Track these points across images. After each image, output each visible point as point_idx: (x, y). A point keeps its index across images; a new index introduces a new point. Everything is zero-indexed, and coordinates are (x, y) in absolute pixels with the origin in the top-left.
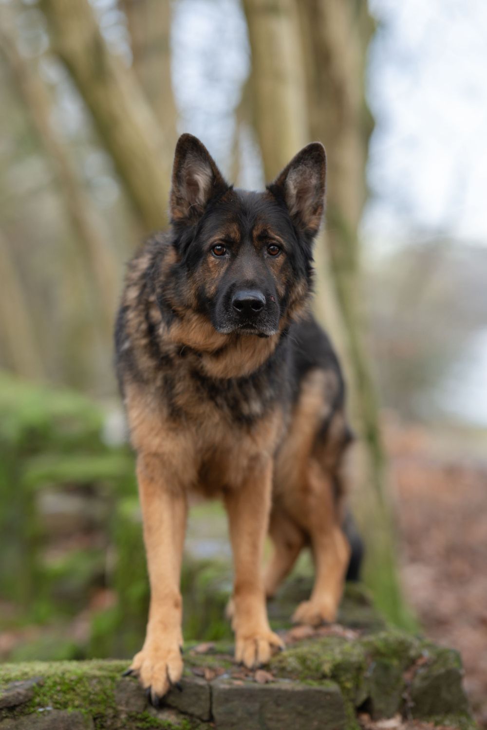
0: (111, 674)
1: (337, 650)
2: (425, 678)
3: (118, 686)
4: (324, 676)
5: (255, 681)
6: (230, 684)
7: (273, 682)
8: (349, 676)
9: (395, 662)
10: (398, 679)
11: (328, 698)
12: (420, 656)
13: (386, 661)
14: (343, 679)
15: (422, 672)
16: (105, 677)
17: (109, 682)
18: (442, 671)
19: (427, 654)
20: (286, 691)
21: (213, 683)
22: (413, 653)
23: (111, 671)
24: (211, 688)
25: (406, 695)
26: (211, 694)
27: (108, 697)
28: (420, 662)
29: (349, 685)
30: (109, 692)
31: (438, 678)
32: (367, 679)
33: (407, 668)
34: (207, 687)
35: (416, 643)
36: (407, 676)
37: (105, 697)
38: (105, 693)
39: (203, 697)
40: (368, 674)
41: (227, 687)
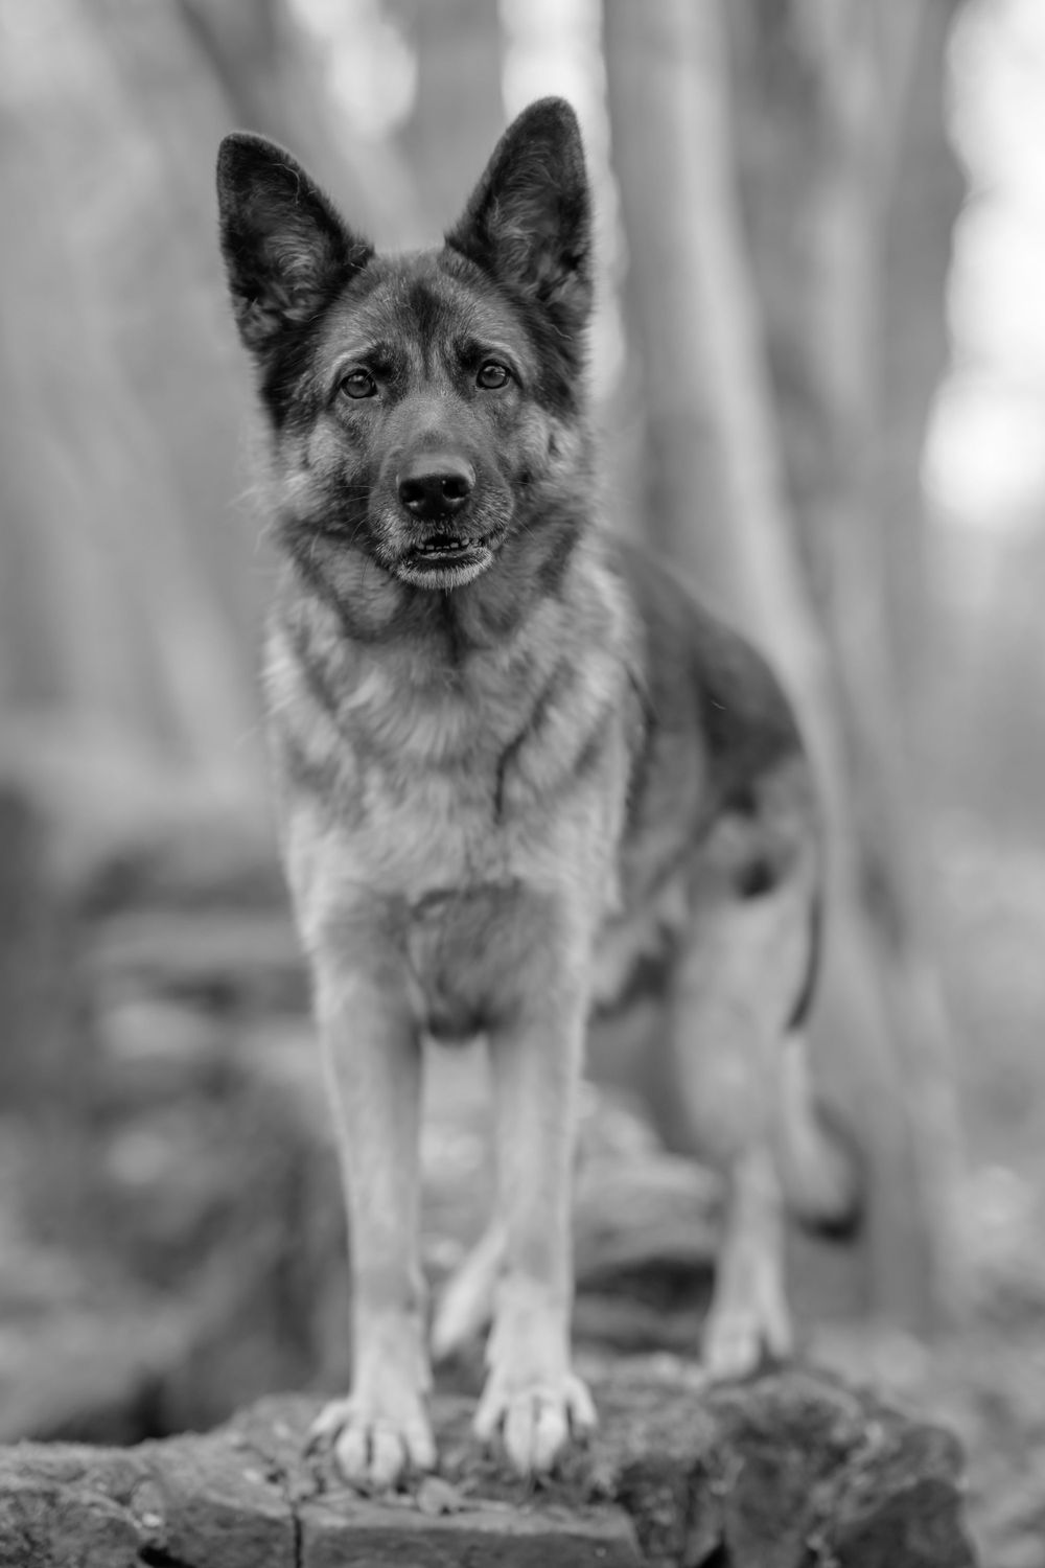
0: (47, 1486)
1: (640, 1427)
2: (867, 1499)
3: (61, 1518)
4: (596, 1496)
5: (416, 1508)
6: (350, 1514)
7: (462, 1510)
8: (666, 1493)
9: (794, 1457)
10: (800, 1500)
11: (601, 1553)
12: (860, 1442)
13: (769, 1453)
14: (649, 1501)
15: (860, 1482)
16: (32, 1494)
17: (42, 1505)
18: (910, 1481)
19: (877, 1435)
20: (491, 1536)
21: (306, 1512)
22: (840, 1434)
23: (51, 1478)
24: (299, 1525)
25: (816, 1542)
26: (299, 1540)
27: (33, 1544)
28: (859, 1457)
29: (664, 1517)
30: (37, 1534)
31: (900, 1499)
32: (719, 1499)
33: (825, 1472)
34: (290, 1523)
35: (851, 1409)
36: (822, 1494)
37: (26, 1546)
38: (27, 1536)
39: (279, 1548)
40: (721, 1487)
41: (340, 1522)
